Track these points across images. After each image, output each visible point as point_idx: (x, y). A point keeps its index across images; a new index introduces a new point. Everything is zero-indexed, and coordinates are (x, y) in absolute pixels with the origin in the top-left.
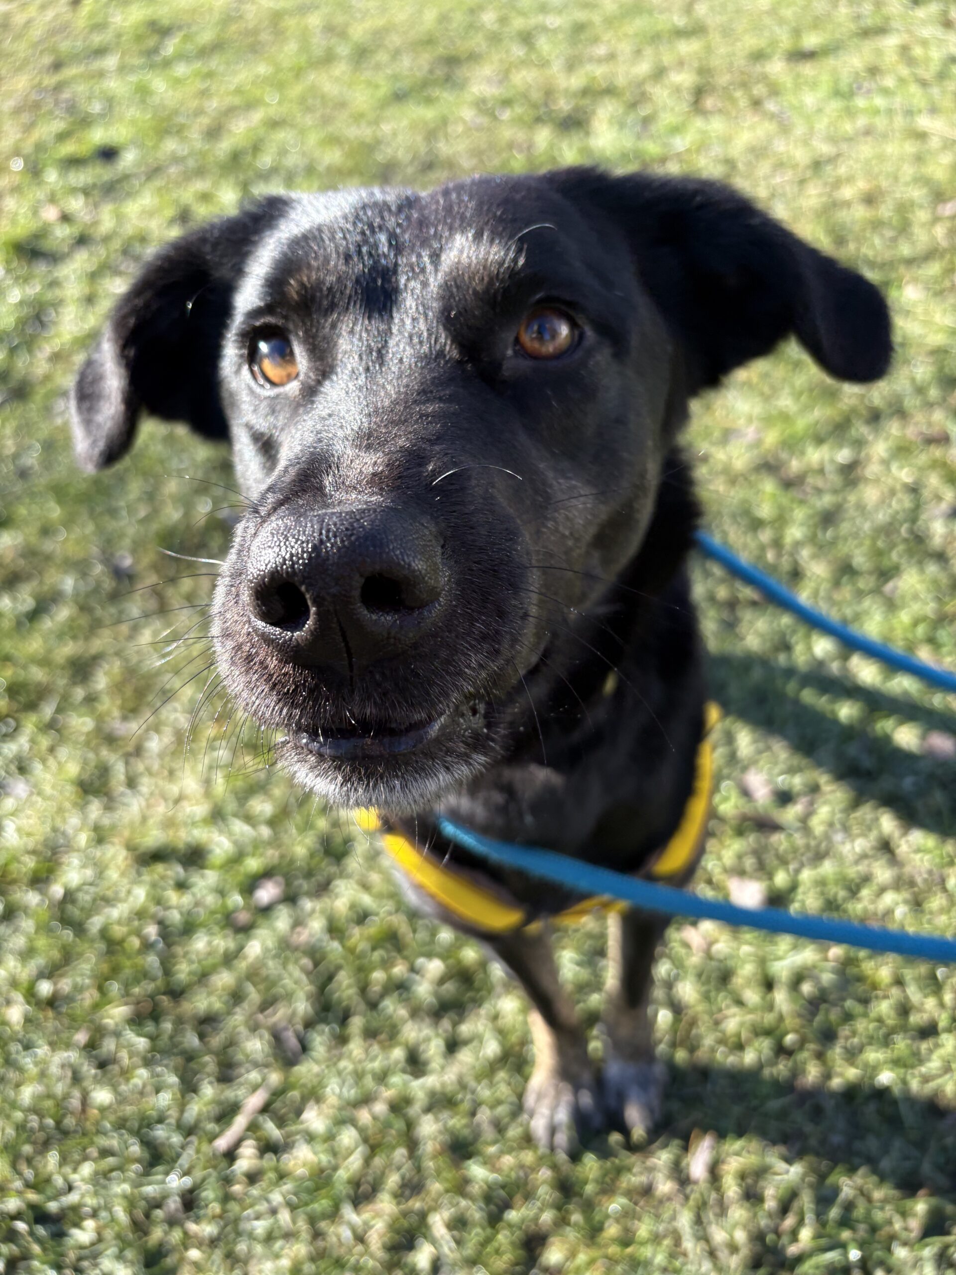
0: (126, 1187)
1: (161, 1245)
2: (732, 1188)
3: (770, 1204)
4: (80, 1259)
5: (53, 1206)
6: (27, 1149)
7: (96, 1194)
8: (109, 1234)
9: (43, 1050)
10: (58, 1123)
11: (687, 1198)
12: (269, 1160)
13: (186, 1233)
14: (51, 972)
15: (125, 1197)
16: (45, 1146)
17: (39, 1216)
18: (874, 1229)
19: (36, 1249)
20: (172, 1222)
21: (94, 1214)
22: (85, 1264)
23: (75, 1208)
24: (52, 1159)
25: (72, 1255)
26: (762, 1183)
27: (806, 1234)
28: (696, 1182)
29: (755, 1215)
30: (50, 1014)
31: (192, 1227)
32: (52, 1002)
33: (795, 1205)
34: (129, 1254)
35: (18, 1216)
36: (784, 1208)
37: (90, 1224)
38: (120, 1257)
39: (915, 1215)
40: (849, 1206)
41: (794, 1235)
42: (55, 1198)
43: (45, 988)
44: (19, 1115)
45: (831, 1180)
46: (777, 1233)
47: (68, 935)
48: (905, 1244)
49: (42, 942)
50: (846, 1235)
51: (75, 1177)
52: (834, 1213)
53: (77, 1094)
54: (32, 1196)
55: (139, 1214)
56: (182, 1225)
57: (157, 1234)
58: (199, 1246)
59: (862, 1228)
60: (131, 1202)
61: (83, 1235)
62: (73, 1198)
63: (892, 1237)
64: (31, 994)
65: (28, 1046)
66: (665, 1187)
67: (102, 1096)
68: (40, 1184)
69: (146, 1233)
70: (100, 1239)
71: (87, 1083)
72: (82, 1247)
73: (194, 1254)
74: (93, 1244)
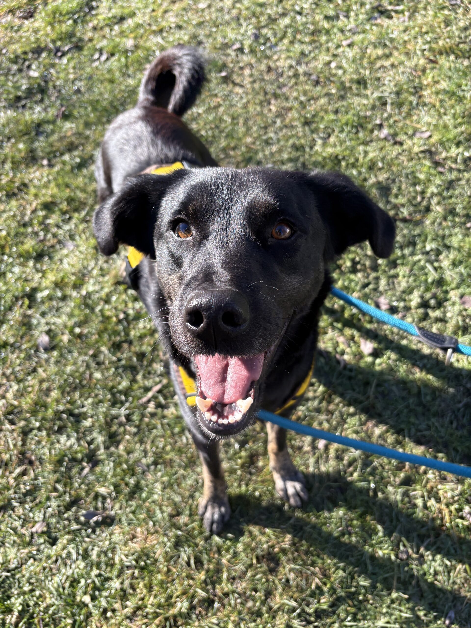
0: (104, 409)
1: (116, 431)
2: (332, 453)
3: (345, 462)
4: (85, 431)
5: (76, 411)
6: (68, 389)
7: (93, 409)
8: (97, 424)
9: (76, 354)
10: (81, 381)
11: (315, 454)
12: (159, 410)
13: (125, 430)
14: (80, 324)
15: (104, 413)
16: (75, 389)
17: (71, 413)
18: (382, 478)
19: (70, 425)
20: (121, 424)
21: (92, 417)
22: (87, 433)
23: (85, 413)
24: (77, 395)
25: (82, 430)
26: (344, 454)
27: (356, 475)
28: (319, 449)
29: (339, 465)
30: (79, 341)
31: (128, 428)
32: (80, 336)
33: (355, 464)
34: (104, 433)
35: (63, 412)
36: (350, 464)
37: (90, 420)
38: (100, 432)
39: (399, 477)
40: (375, 468)
41: (351, 475)
42: (78, 408)
43: (77, 330)
44: (66, 376)
45: (370, 458)
46: (345, 472)
47: (87, 311)
48: (392, 486)
49: (77, 312)
50: (371, 478)
51: (86, 402)
52: (369, 469)
53: (88, 372)
54: (69, 406)
55: (108, 419)
56: (124, 427)
57: (114, 428)
58: (130, 435)
59: (377, 477)
60: (106, 415)
61: (87, 423)
62: (85, 409)
63: (389, 483)
64: (71, 332)
65: (70, 352)
66: (307, 448)
67: (98, 375)
68: (72, 402)
69: (111, 427)
70: (93, 426)
71: (92, 370)
72: (86, 427)
73: (127, 437)
74: (90, 427)
